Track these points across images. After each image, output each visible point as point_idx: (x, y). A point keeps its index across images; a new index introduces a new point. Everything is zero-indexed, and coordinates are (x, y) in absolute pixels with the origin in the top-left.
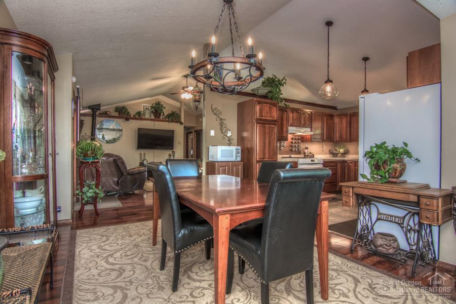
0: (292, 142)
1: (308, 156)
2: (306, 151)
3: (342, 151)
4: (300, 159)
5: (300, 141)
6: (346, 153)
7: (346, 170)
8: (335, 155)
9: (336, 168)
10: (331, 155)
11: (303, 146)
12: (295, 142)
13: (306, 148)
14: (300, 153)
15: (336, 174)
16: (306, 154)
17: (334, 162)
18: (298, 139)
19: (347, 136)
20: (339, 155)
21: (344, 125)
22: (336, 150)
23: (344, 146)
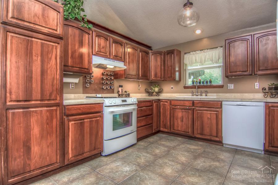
0: (103, 79)
1: (122, 95)
2: (120, 89)
3: (157, 89)
4: (105, 99)
5: (113, 78)
6: (160, 92)
7: (161, 110)
8: (150, 94)
9: (152, 108)
10: (147, 94)
11: (116, 84)
12: (107, 79)
13: (121, 86)
14: (113, 92)
15: (152, 114)
16: (120, 93)
17: (149, 101)
18: (111, 75)
19: (161, 74)
20: (154, 94)
21: (159, 63)
22: (151, 89)
23: (158, 85)
